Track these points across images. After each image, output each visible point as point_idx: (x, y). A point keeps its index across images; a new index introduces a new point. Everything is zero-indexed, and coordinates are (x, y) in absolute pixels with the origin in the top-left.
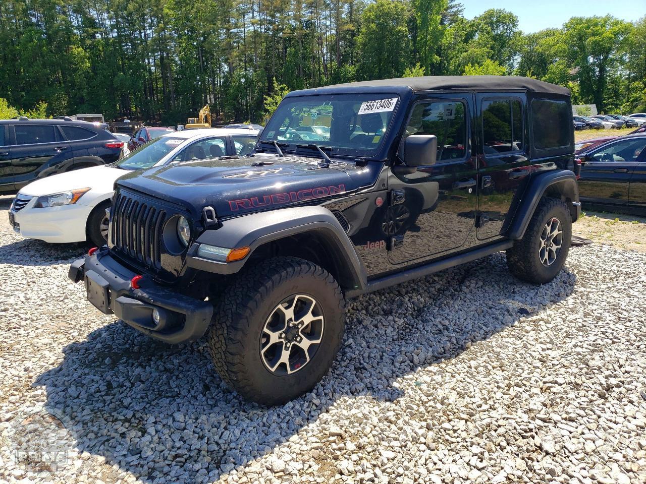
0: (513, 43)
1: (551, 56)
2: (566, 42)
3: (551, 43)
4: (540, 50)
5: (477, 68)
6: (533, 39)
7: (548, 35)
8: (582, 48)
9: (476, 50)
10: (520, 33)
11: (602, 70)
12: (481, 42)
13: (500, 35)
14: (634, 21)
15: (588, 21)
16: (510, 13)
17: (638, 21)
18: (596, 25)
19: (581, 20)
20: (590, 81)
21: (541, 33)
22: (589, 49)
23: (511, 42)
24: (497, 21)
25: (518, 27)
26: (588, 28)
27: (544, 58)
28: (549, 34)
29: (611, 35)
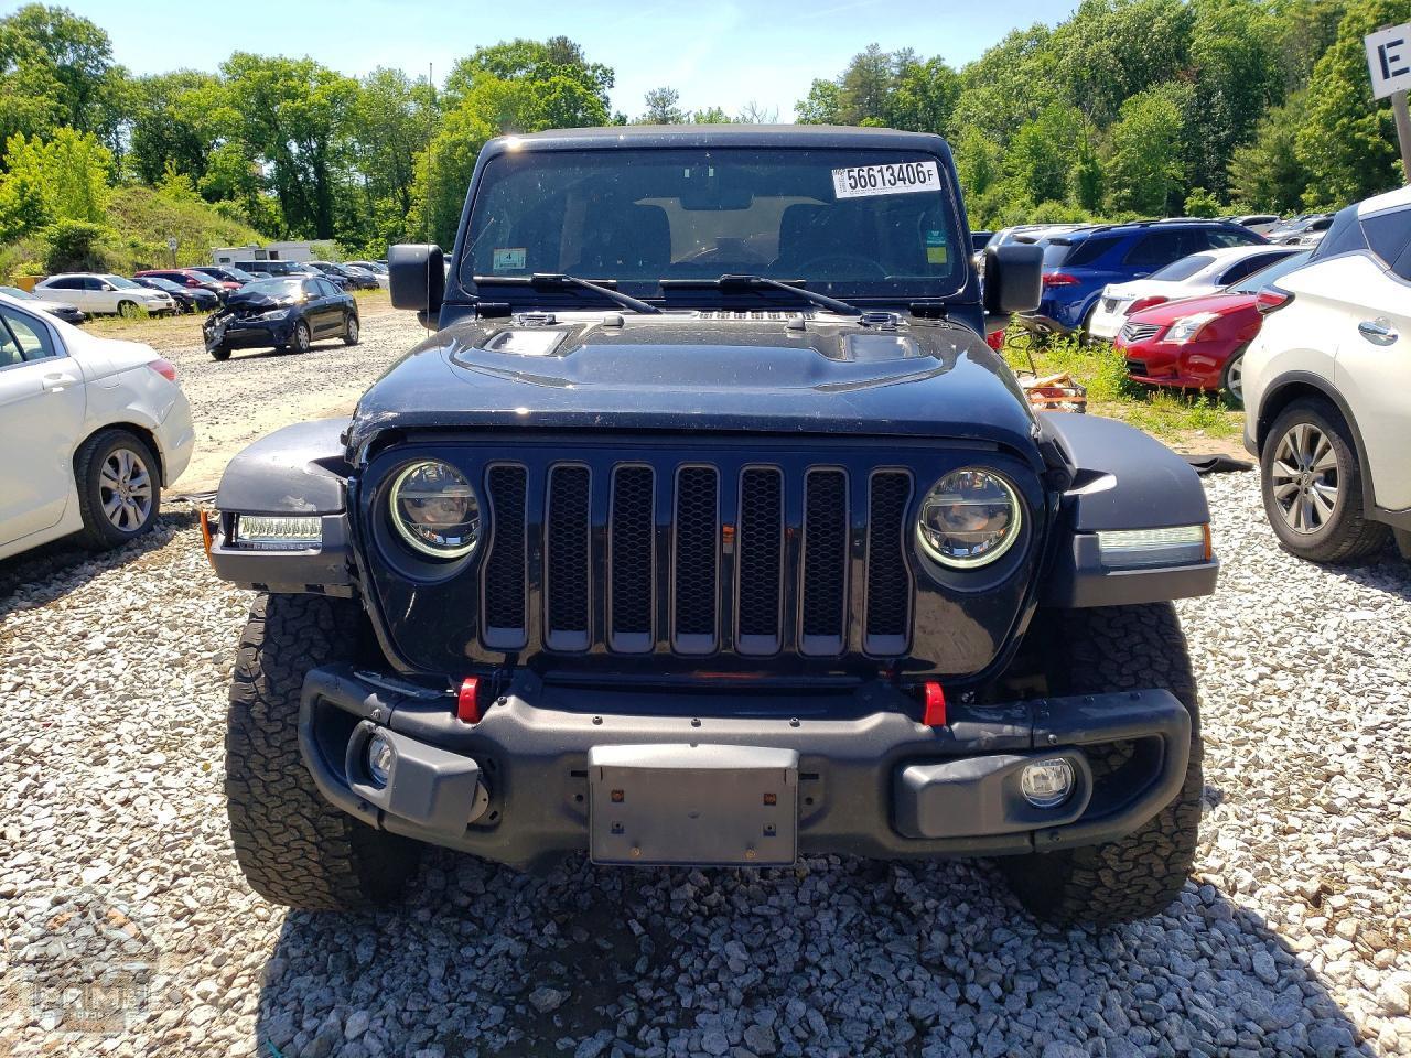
0: (110, 93)
1: (211, 132)
2: (235, 105)
3: (204, 102)
4: (179, 116)
5: (40, 146)
6: (156, 89)
7: (188, 84)
8: (272, 121)
9: (21, 101)
10: (121, 71)
11: (320, 171)
12: (27, 80)
13: (70, 69)
14: (359, 77)
15: (271, 65)
16: (86, 21)
17: (367, 76)
18: (289, 76)
19: (255, 60)
20: (302, 193)
21: (172, 77)
22: (285, 125)
23: (104, 91)
24: (58, 35)
25: (113, 55)
26: (274, 79)
27: (193, 136)
28: (189, 82)
29: (324, 101)
